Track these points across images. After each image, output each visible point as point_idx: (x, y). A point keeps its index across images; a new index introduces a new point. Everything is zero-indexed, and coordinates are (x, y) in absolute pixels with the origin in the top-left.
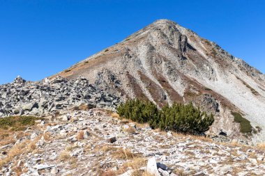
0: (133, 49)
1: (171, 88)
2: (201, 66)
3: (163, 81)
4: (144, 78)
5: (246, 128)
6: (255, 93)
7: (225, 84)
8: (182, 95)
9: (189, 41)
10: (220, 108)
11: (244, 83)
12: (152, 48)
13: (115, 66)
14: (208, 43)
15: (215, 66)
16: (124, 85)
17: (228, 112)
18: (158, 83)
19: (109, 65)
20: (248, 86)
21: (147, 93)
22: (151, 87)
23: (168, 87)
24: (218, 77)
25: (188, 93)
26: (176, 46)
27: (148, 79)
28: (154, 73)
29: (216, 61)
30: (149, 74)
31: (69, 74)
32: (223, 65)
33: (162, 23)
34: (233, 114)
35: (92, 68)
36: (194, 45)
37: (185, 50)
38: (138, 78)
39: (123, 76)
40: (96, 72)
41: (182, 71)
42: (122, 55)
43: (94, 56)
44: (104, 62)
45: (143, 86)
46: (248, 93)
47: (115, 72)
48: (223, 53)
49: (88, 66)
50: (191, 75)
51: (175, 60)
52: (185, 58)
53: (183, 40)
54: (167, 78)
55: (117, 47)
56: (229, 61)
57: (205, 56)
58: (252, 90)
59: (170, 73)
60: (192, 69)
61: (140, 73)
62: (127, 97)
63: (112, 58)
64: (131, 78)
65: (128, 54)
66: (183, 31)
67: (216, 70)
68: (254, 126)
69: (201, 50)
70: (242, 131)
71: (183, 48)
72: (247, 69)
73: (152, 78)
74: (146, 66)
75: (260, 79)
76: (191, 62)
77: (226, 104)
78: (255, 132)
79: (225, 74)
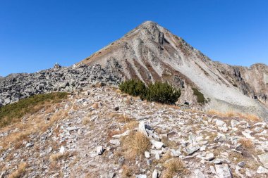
0: (129, 43)
1: (154, 71)
2: (172, 55)
3: (148, 66)
4: (137, 64)
5: (201, 99)
6: (206, 74)
7: (188, 67)
8: (161, 76)
9: (165, 37)
10: (185, 85)
11: (200, 67)
12: (142, 42)
13: (118, 55)
14: (177, 38)
15: (182, 54)
16: (124, 69)
17: (190, 88)
18: (145, 67)
19: (115, 54)
20: (202, 69)
21: (138, 74)
22: (141, 70)
23: (152, 70)
24: (184, 63)
25: (164, 75)
26: (157, 41)
27: (139, 64)
28: (143, 60)
29: (182, 51)
30: (140, 61)
31: (89, 61)
32: (187, 54)
33: (148, 24)
34: (193, 89)
35: (103, 56)
36: (168, 40)
37: (162, 43)
38: (133, 64)
39: (123, 63)
40: (106, 59)
41: (160, 58)
42: (122, 47)
43: (105, 48)
44: (111, 52)
45: (136, 69)
46: (202, 74)
47: (118, 59)
48: (186, 45)
49: (101, 55)
50: (167, 61)
51: (157, 50)
52: (162, 49)
53: (161, 36)
54: (152, 63)
55: (120, 41)
56: (190, 51)
57: (175, 47)
58: (205, 72)
59: (153, 60)
60: (167, 57)
61: (134, 60)
62: (126, 77)
63: (116, 50)
64: (128, 64)
65: (126, 46)
66: (161, 29)
67: (182, 57)
68: (206, 98)
69: (173, 43)
70: (199, 101)
71: (161, 41)
72: (202, 56)
73: (142, 64)
74: (138, 55)
75: (210, 64)
76: (166, 52)
77: (189, 82)
78: (207, 102)
79: (188, 60)
